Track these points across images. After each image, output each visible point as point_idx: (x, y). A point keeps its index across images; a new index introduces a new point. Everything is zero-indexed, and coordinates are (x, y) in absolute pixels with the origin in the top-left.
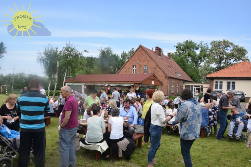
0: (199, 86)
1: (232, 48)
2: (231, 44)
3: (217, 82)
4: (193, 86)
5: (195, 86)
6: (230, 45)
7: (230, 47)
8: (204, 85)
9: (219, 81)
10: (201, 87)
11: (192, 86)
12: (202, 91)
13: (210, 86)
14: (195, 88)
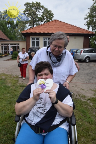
0: (16, 44)
1: (42, 11)
2: (42, 7)
3: (33, 39)
4: (10, 45)
5: (11, 44)
6: (41, 9)
7: (41, 10)
8: (21, 43)
9: (35, 37)
10: (17, 45)
11: (8, 44)
12: (18, 49)
13: (26, 43)
14: (12, 46)
